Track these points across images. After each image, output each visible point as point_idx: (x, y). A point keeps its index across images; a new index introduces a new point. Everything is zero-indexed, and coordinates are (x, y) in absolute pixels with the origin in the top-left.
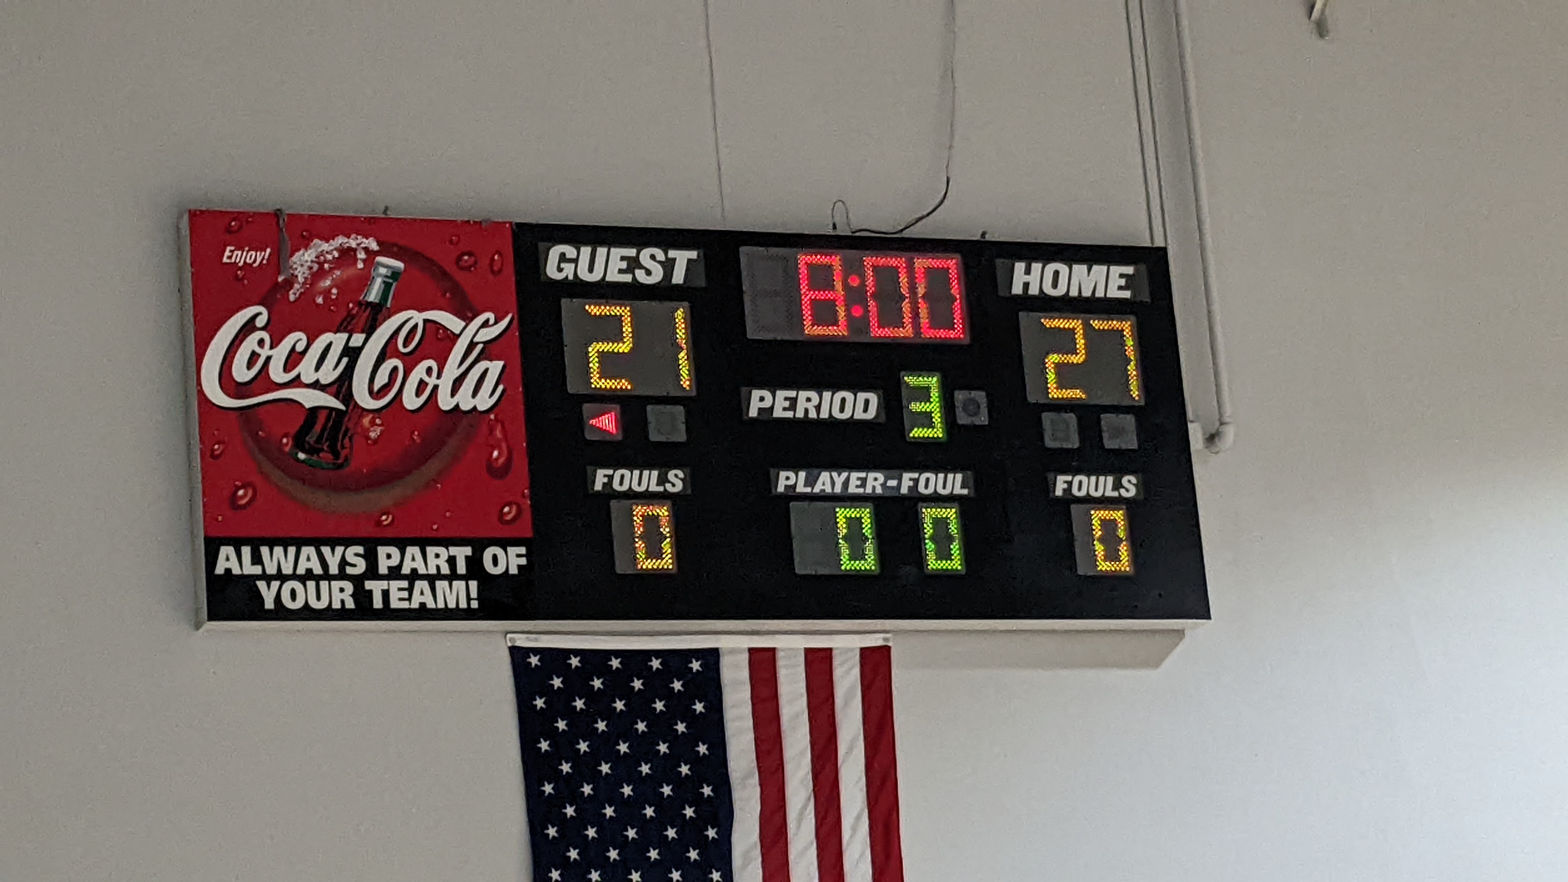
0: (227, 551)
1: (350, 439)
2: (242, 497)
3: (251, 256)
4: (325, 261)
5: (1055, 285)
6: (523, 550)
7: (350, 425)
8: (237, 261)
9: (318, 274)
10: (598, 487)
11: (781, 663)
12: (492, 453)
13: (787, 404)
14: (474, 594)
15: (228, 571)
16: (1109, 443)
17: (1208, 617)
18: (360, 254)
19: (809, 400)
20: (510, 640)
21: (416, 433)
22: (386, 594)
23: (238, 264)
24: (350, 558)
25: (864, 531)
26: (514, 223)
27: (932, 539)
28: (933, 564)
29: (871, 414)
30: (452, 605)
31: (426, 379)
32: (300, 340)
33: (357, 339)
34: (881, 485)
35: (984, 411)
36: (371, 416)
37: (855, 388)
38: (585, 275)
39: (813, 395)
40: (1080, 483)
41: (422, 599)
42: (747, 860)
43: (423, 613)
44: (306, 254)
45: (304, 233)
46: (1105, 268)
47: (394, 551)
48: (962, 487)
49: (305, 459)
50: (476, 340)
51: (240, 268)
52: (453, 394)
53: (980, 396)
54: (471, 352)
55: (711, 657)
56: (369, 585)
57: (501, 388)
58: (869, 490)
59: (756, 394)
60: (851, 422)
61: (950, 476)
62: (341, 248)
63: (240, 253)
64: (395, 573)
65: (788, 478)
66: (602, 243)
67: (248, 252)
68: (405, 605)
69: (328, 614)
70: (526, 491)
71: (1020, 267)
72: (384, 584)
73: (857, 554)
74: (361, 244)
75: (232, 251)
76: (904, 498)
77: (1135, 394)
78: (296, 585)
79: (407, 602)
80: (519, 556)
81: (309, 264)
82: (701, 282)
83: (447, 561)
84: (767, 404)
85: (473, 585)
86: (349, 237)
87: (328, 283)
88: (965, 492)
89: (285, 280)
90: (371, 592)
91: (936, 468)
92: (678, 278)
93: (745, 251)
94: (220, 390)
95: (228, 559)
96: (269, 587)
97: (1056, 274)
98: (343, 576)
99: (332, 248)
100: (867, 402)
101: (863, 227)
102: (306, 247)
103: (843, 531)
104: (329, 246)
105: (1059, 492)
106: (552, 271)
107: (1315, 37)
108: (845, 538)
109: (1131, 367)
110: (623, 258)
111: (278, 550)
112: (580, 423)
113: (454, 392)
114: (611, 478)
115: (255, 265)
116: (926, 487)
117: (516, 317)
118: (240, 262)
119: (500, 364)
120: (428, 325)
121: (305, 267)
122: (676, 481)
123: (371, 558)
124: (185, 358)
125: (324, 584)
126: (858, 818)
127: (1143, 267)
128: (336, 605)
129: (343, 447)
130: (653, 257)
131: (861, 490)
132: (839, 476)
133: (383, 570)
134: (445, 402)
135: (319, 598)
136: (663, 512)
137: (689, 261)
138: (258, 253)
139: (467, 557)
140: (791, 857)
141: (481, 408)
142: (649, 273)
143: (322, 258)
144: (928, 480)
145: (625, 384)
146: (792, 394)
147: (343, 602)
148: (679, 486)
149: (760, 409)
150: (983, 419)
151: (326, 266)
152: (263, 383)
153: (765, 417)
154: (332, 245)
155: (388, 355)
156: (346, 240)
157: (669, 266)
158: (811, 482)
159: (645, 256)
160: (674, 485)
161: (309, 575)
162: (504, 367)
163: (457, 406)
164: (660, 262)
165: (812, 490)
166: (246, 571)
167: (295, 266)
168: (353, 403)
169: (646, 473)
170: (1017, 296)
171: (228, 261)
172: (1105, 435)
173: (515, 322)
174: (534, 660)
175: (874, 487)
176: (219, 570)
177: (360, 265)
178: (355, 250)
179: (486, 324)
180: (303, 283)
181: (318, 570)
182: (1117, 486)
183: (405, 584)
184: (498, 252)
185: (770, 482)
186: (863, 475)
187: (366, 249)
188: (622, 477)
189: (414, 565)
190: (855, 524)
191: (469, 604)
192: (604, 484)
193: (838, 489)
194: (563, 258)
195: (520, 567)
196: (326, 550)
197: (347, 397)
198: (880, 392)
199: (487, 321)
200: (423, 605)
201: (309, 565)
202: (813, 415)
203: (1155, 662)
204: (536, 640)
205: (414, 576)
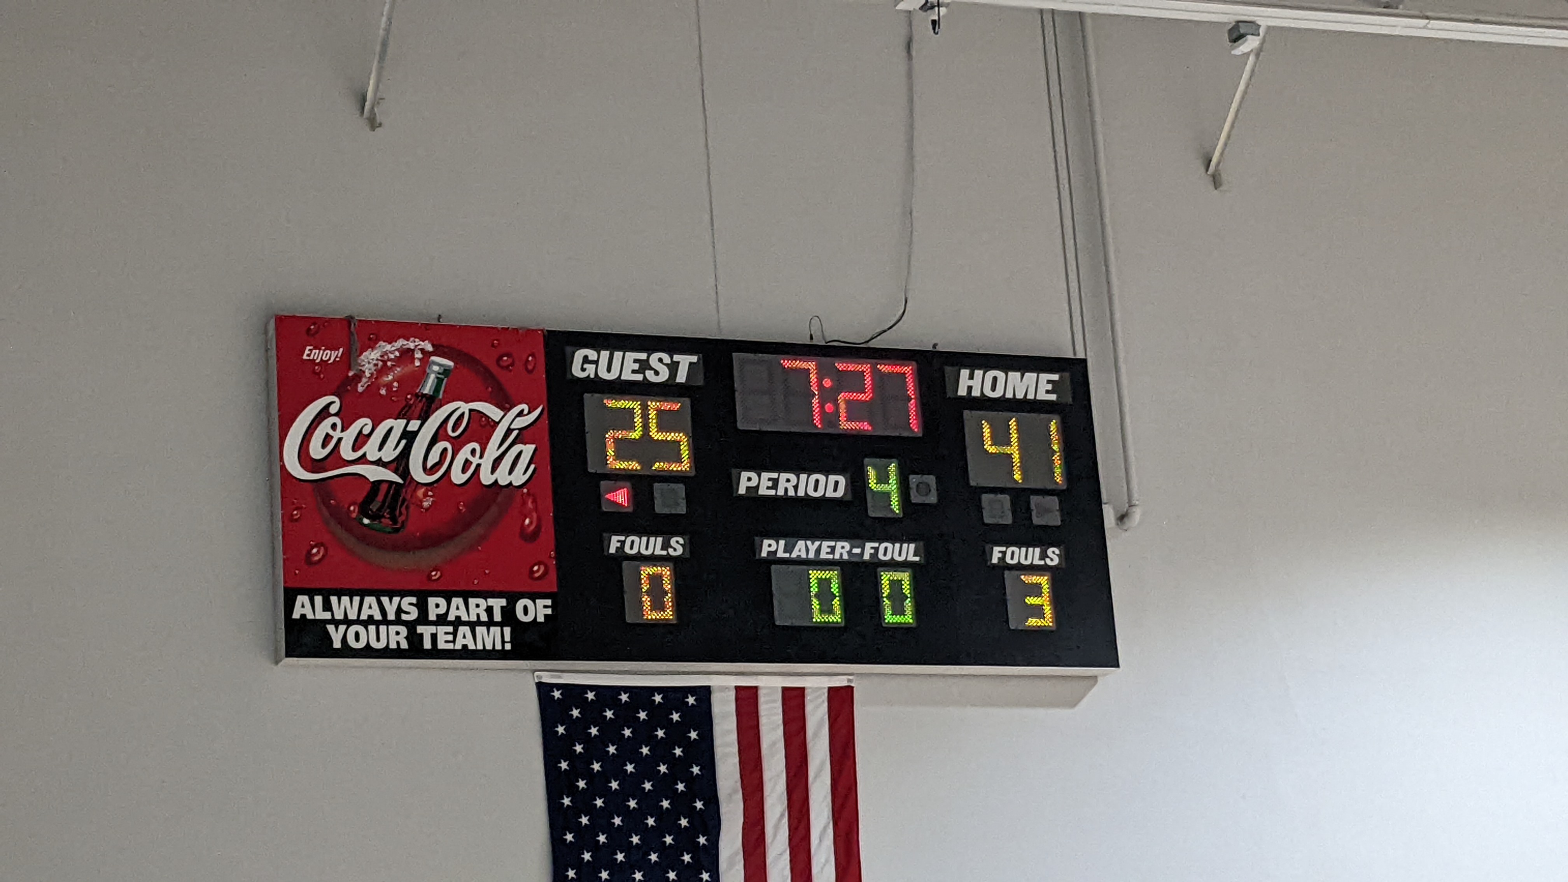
0: (302, 599)
1: (407, 508)
2: (315, 555)
3: (327, 354)
4: (389, 360)
5: (993, 389)
6: (549, 602)
7: (408, 497)
8: (315, 358)
9: (383, 369)
10: (612, 550)
11: (762, 699)
12: (524, 521)
13: (770, 484)
14: (507, 638)
15: (303, 616)
16: (1036, 521)
17: (1118, 666)
18: (417, 353)
19: (788, 480)
20: (537, 676)
21: (462, 503)
22: (434, 637)
23: (315, 360)
24: (405, 606)
25: (832, 590)
26: (545, 331)
27: (888, 597)
28: (890, 618)
29: (840, 493)
30: (489, 647)
31: (470, 458)
32: (366, 424)
33: (414, 425)
34: (847, 552)
35: (934, 492)
36: (423, 490)
37: (827, 473)
38: (604, 375)
39: (792, 477)
40: (1013, 553)
41: (465, 642)
42: (731, 865)
43: (465, 653)
44: (372, 354)
45: (371, 336)
46: (1035, 375)
47: (442, 601)
48: (915, 555)
49: (368, 524)
50: (512, 427)
51: (318, 364)
52: (493, 472)
53: (931, 480)
54: (509, 437)
55: (704, 694)
56: (420, 629)
57: (532, 467)
58: (837, 556)
59: (745, 475)
60: (823, 500)
61: (905, 546)
62: (401, 349)
63: (317, 351)
64: (442, 620)
65: (770, 546)
66: (619, 349)
67: (324, 351)
68: (450, 646)
69: (386, 653)
70: (552, 553)
71: (965, 373)
72: (432, 629)
73: (827, 609)
74: (419, 345)
75: (310, 350)
76: (865, 563)
77: (1059, 479)
78: (360, 629)
79: (452, 644)
80: (545, 607)
81: (375, 362)
82: (700, 382)
83: (486, 610)
84: (753, 483)
85: (507, 630)
86: (408, 340)
87: (390, 377)
88: (917, 559)
89: (354, 374)
90: (421, 635)
91: (893, 540)
92: (681, 378)
93: (737, 357)
94: (299, 465)
95: (303, 606)
96: (337, 630)
97: (995, 379)
98: (398, 621)
99: (393, 349)
100: (837, 483)
101: (836, 339)
102: (373, 348)
103: (814, 589)
104: (391, 347)
105: (995, 561)
106: (577, 371)
107: (1211, 187)
108: (816, 596)
109: (1056, 457)
110: (635, 361)
111: (345, 599)
112: (599, 497)
113: (494, 469)
114: (623, 543)
115: (330, 362)
116: (885, 554)
117: (546, 409)
118: (317, 358)
119: (533, 447)
120: (472, 413)
121: (371, 366)
122: (677, 546)
123: (422, 607)
124: (269, 438)
125: (383, 628)
126: (825, 828)
127: (1067, 375)
128: (393, 646)
129: (401, 514)
130: (660, 360)
131: (831, 557)
132: (813, 544)
133: (432, 617)
134: (486, 478)
135: (378, 639)
136: (666, 572)
137: (691, 364)
138: (333, 352)
139: (502, 607)
140: (769, 861)
141: (515, 484)
142: (657, 373)
143: (386, 357)
144: (886, 549)
145: (634, 465)
146: (774, 475)
147: (398, 643)
148: (680, 551)
149: (748, 488)
150: (933, 499)
151: (389, 364)
152: (334, 459)
153: (754, 495)
154: (393, 346)
155: (439, 439)
156: (405, 342)
157: (674, 367)
158: (788, 549)
159: (654, 358)
160: (675, 550)
161: (370, 620)
162: (536, 450)
163: (496, 481)
164: (667, 365)
165: (790, 555)
166: (317, 617)
167: (364, 363)
168: (410, 477)
169: (652, 539)
170: (962, 397)
171: (308, 358)
172: (1034, 514)
173: (546, 412)
174: (557, 694)
175: (841, 554)
176: (296, 615)
177: (417, 363)
178: (413, 351)
179: (521, 414)
180: (369, 377)
181: (378, 617)
182: (1044, 556)
183: (450, 629)
184: (533, 355)
185: (755, 549)
186: (832, 543)
187: (422, 350)
188: (633, 542)
189: (458, 613)
190: (824, 584)
191: (503, 646)
192: (617, 548)
193: (812, 555)
194: (586, 360)
195: (546, 616)
196: (385, 600)
197: (405, 473)
198: (848, 475)
199: (522, 411)
200: (465, 646)
201: (370, 612)
202: (791, 493)
203: (1073, 704)
204: (560, 677)
205: (458, 622)
